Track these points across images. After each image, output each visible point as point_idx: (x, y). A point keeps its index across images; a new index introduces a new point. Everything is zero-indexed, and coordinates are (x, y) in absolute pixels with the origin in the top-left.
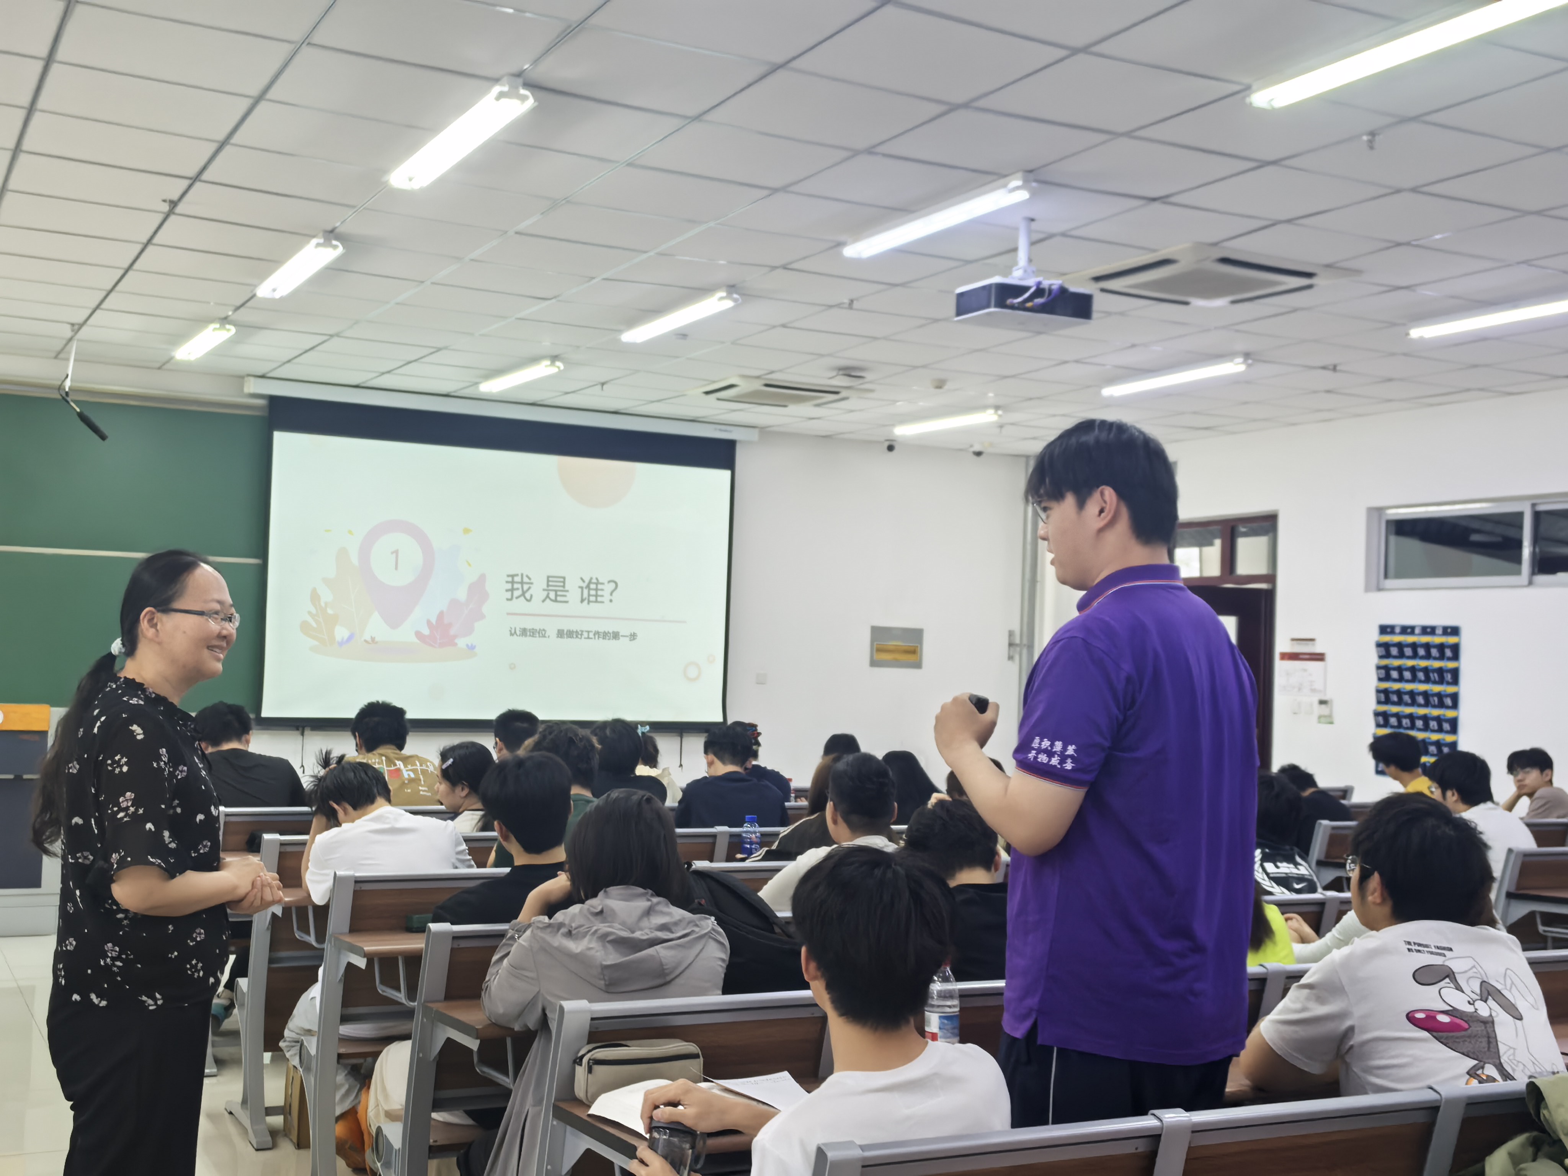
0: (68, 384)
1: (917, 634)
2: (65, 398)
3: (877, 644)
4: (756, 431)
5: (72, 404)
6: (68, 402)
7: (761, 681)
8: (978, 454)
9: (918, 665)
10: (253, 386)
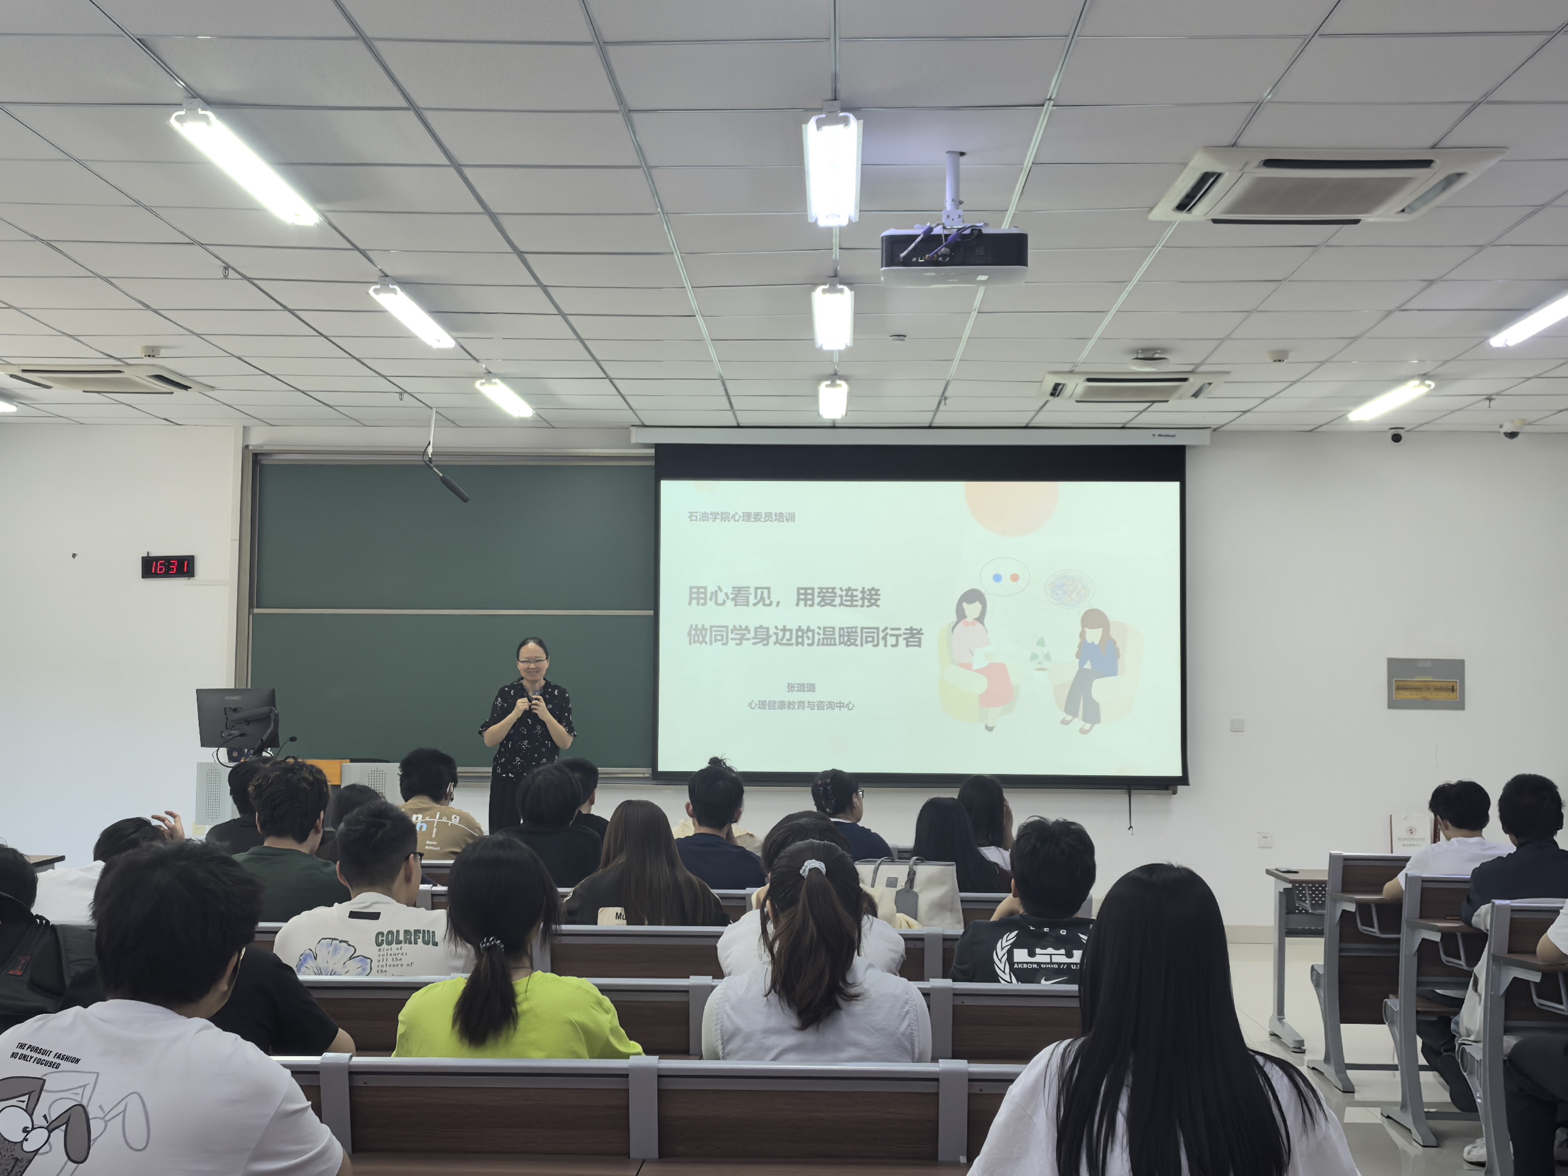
0: (430, 450)
1: (1457, 667)
2: (428, 465)
3: (1396, 681)
4: (1208, 431)
5: (435, 469)
6: (432, 468)
7: (1237, 728)
8: (1512, 435)
9: (1460, 705)
10: (639, 436)
